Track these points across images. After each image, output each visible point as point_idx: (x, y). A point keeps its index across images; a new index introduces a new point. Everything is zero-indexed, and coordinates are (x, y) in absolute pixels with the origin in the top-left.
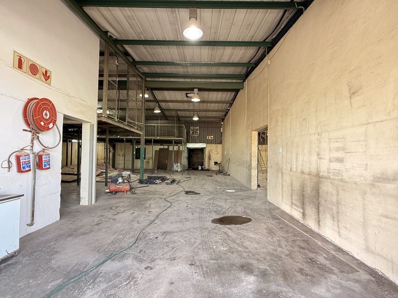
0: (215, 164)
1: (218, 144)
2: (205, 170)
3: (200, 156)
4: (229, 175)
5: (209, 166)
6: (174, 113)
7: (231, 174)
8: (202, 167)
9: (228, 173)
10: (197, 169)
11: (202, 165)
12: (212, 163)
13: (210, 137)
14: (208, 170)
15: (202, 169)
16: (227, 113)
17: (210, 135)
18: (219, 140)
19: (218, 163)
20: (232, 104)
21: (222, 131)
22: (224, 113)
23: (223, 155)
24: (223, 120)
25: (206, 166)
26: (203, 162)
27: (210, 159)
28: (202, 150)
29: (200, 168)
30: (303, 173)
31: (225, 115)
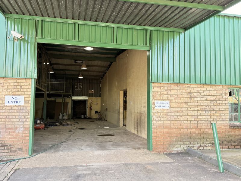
0: (96, 113)
1: (98, 97)
2: (87, 118)
3: (82, 107)
4: (106, 121)
5: (90, 114)
6: (62, 72)
7: (108, 120)
8: (84, 117)
9: (106, 120)
10: (80, 118)
11: (84, 114)
12: (93, 112)
13: (92, 91)
14: (89, 118)
15: (84, 118)
16: (105, 73)
17: (92, 90)
18: (98, 93)
19: (98, 112)
20: (109, 68)
21: (101, 86)
22: (103, 73)
23: (102, 106)
24: (102, 78)
25: (88, 115)
26: (85, 112)
27: (91, 109)
28: (84, 102)
29: (83, 116)
30: (137, 113)
31: (104, 75)
